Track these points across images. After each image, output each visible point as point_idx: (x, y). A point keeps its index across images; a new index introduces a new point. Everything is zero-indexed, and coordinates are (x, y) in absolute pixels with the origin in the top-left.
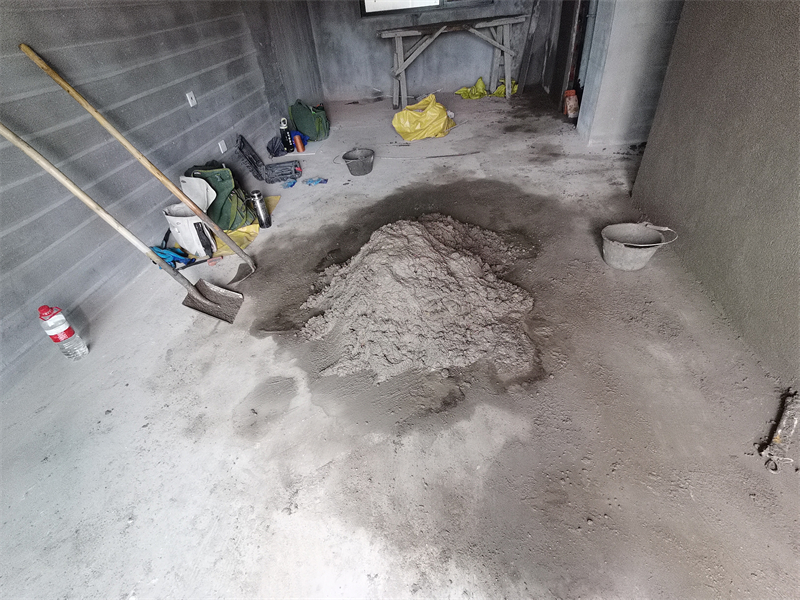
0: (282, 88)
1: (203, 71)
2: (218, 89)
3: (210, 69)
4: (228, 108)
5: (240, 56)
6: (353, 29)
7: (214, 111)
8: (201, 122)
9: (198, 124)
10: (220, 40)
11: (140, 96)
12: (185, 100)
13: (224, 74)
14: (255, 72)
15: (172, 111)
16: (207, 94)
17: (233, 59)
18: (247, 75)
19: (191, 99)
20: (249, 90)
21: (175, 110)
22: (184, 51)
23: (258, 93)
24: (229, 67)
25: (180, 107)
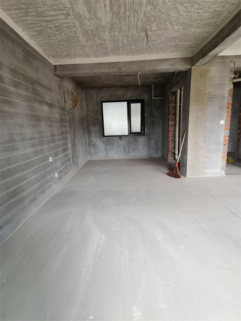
0: (77, 156)
1: (55, 151)
2: (59, 156)
3: (57, 150)
4: (60, 162)
5: (66, 147)
6: (100, 140)
7: (56, 163)
8: (52, 167)
9: (50, 168)
10: (62, 142)
11: (36, 158)
12: (49, 159)
13: (61, 152)
14: (70, 151)
15: (44, 163)
16: (55, 158)
17: (64, 148)
18: (67, 152)
19: (51, 160)
20: (67, 156)
21: (45, 163)
22: (52, 145)
23: (70, 157)
24: (63, 149)
25: (47, 162)
